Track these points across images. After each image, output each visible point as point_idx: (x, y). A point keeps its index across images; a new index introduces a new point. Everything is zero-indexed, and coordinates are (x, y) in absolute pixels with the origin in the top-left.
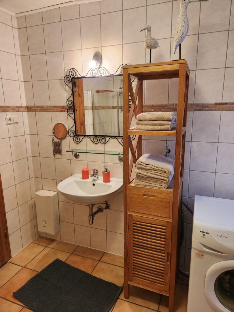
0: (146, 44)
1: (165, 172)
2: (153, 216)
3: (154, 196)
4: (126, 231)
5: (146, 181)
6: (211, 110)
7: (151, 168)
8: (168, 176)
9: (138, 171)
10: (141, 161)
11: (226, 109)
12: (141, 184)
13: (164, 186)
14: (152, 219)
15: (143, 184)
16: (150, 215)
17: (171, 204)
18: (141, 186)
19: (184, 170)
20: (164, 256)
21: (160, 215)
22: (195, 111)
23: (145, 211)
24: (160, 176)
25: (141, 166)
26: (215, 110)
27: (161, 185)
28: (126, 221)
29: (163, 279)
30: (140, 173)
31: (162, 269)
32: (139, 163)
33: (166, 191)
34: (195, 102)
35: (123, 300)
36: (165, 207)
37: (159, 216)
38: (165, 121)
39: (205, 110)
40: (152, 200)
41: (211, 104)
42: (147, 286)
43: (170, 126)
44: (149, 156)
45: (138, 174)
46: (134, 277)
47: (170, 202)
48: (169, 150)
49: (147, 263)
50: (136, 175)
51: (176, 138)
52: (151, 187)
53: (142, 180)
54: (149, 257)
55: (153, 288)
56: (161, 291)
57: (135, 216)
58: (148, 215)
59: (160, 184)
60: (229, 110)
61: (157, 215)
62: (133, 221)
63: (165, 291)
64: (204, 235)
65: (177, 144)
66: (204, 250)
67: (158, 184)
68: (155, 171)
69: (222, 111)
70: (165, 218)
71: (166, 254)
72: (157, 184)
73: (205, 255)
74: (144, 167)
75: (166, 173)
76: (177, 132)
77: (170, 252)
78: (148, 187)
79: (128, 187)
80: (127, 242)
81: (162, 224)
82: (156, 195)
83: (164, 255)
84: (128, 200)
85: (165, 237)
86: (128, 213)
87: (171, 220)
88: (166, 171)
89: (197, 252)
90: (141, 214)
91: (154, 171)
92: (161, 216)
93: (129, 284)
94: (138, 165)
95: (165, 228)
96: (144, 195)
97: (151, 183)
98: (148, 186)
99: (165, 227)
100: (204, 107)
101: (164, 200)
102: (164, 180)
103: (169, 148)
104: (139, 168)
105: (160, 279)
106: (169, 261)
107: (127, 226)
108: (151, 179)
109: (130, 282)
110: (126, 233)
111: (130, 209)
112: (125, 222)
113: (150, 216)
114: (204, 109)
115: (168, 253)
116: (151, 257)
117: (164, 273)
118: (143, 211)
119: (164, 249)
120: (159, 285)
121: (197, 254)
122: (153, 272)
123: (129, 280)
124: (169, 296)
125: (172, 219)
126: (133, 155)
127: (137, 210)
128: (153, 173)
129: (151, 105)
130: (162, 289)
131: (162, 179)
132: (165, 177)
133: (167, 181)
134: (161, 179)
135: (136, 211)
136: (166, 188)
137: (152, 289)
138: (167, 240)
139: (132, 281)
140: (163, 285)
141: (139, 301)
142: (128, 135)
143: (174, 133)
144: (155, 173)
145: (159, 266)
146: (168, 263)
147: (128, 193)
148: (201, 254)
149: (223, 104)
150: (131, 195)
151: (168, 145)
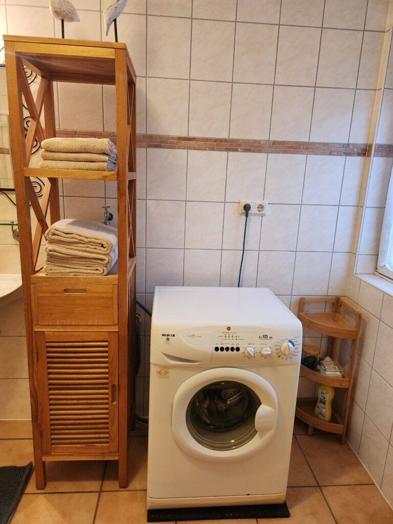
0: (51, 6)
1: (102, 246)
2: (84, 327)
3: (85, 291)
4: (33, 364)
5: (67, 266)
6: (174, 148)
7: (77, 240)
8: (108, 252)
9: (50, 247)
10: (57, 228)
11: (194, 147)
12: (58, 271)
13: (102, 271)
14: (84, 333)
15: (63, 270)
16: (78, 325)
17: (116, 301)
18: (58, 275)
19: (136, 249)
20: (107, 394)
21: (98, 322)
22: (148, 147)
23: (69, 320)
24: (94, 253)
25: (57, 236)
26: (179, 148)
27: (97, 270)
28: (32, 345)
29: (107, 433)
30: (55, 251)
31: (105, 416)
32: (53, 231)
33: (105, 280)
34: (149, 133)
35: (35, 494)
36: (106, 307)
37: (96, 326)
38: (97, 154)
39: (164, 148)
40: (82, 298)
41: (173, 138)
42: (80, 454)
43: (106, 164)
44: (73, 222)
45: (51, 253)
46: (53, 446)
47: (112, 298)
48: (110, 214)
49: (77, 414)
50: (48, 255)
51: (118, 184)
52: (77, 274)
53: (60, 264)
54: (81, 401)
55: (91, 454)
56: (103, 454)
57: (50, 333)
58: (75, 325)
59: (95, 268)
60: (198, 150)
61: (90, 324)
62: (47, 342)
63: (110, 452)
64: (168, 339)
65: (121, 194)
66: (169, 363)
67: (90, 268)
68: (85, 245)
69: (189, 150)
70: (106, 327)
71: (110, 389)
72: (88, 268)
73: (171, 371)
74: (63, 239)
75: (104, 248)
76: (118, 173)
77: (116, 383)
78: (71, 275)
79: (32, 281)
80: (36, 384)
81: (101, 338)
82: (88, 287)
83: (106, 391)
84: (33, 305)
85: (107, 360)
86: (36, 330)
87: (116, 329)
88: (104, 243)
89: (159, 369)
90: (60, 327)
91: (81, 245)
92: (100, 324)
93: (44, 462)
94: (50, 236)
95: (106, 344)
96: (65, 291)
97: (78, 267)
98: (73, 274)
99: (107, 341)
100: (163, 142)
101: (103, 295)
102: (102, 260)
103: (109, 210)
104: (52, 242)
105: (102, 436)
106: (115, 401)
107: (35, 355)
108: (77, 260)
109: (45, 457)
110: (33, 368)
111: (38, 321)
112: (28, 348)
113: (78, 327)
114: (162, 144)
115: (113, 386)
116: (85, 401)
117: (108, 423)
118: (64, 321)
119: (107, 381)
120: (100, 445)
121: (159, 373)
122: (89, 426)
123: (43, 454)
124: (118, 459)
125: (117, 327)
126: (42, 220)
127: (54, 321)
128: (80, 248)
129: (72, 131)
130: (105, 451)
131: (97, 259)
132: (102, 254)
133: (106, 262)
134: (95, 259)
135: (51, 324)
136: (105, 273)
137: (89, 456)
138: (110, 364)
139: (48, 453)
140: (108, 443)
141: (67, 486)
142: (25, 177)
143: (113, 175)
144: (84, 249)
145: (99, 412)
146: (115, 403)
147: (32, 291)
148: (164, 370)
149: (190, 138)
150: (40, 295)
151: (107, 205)
